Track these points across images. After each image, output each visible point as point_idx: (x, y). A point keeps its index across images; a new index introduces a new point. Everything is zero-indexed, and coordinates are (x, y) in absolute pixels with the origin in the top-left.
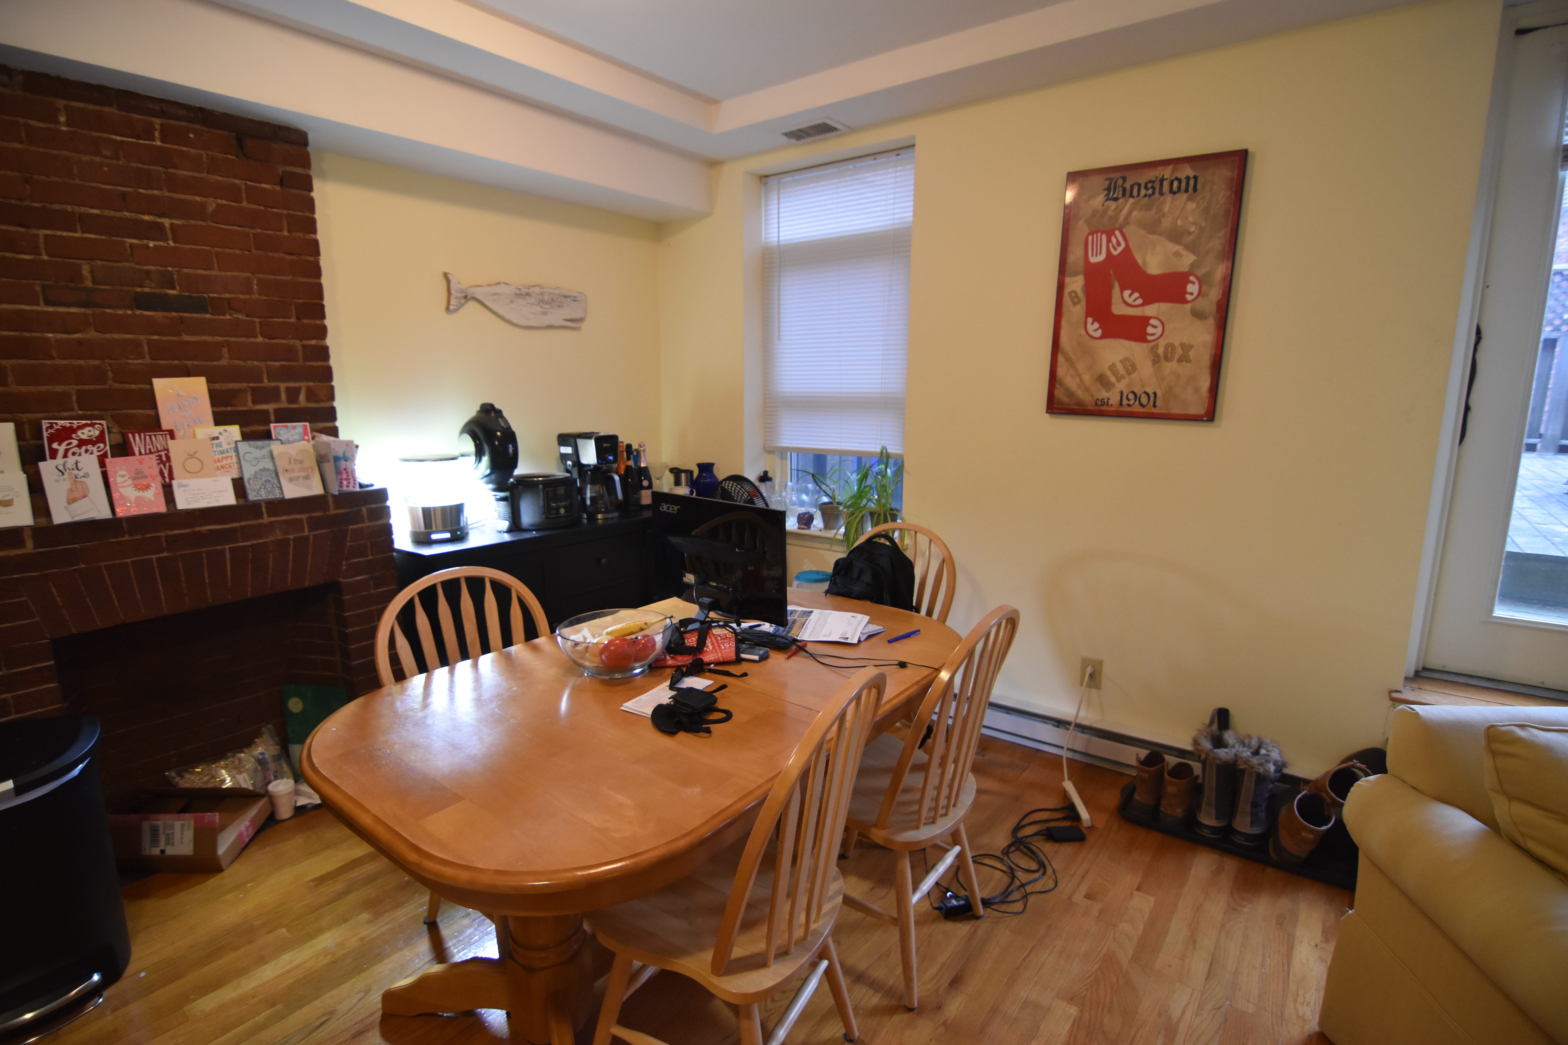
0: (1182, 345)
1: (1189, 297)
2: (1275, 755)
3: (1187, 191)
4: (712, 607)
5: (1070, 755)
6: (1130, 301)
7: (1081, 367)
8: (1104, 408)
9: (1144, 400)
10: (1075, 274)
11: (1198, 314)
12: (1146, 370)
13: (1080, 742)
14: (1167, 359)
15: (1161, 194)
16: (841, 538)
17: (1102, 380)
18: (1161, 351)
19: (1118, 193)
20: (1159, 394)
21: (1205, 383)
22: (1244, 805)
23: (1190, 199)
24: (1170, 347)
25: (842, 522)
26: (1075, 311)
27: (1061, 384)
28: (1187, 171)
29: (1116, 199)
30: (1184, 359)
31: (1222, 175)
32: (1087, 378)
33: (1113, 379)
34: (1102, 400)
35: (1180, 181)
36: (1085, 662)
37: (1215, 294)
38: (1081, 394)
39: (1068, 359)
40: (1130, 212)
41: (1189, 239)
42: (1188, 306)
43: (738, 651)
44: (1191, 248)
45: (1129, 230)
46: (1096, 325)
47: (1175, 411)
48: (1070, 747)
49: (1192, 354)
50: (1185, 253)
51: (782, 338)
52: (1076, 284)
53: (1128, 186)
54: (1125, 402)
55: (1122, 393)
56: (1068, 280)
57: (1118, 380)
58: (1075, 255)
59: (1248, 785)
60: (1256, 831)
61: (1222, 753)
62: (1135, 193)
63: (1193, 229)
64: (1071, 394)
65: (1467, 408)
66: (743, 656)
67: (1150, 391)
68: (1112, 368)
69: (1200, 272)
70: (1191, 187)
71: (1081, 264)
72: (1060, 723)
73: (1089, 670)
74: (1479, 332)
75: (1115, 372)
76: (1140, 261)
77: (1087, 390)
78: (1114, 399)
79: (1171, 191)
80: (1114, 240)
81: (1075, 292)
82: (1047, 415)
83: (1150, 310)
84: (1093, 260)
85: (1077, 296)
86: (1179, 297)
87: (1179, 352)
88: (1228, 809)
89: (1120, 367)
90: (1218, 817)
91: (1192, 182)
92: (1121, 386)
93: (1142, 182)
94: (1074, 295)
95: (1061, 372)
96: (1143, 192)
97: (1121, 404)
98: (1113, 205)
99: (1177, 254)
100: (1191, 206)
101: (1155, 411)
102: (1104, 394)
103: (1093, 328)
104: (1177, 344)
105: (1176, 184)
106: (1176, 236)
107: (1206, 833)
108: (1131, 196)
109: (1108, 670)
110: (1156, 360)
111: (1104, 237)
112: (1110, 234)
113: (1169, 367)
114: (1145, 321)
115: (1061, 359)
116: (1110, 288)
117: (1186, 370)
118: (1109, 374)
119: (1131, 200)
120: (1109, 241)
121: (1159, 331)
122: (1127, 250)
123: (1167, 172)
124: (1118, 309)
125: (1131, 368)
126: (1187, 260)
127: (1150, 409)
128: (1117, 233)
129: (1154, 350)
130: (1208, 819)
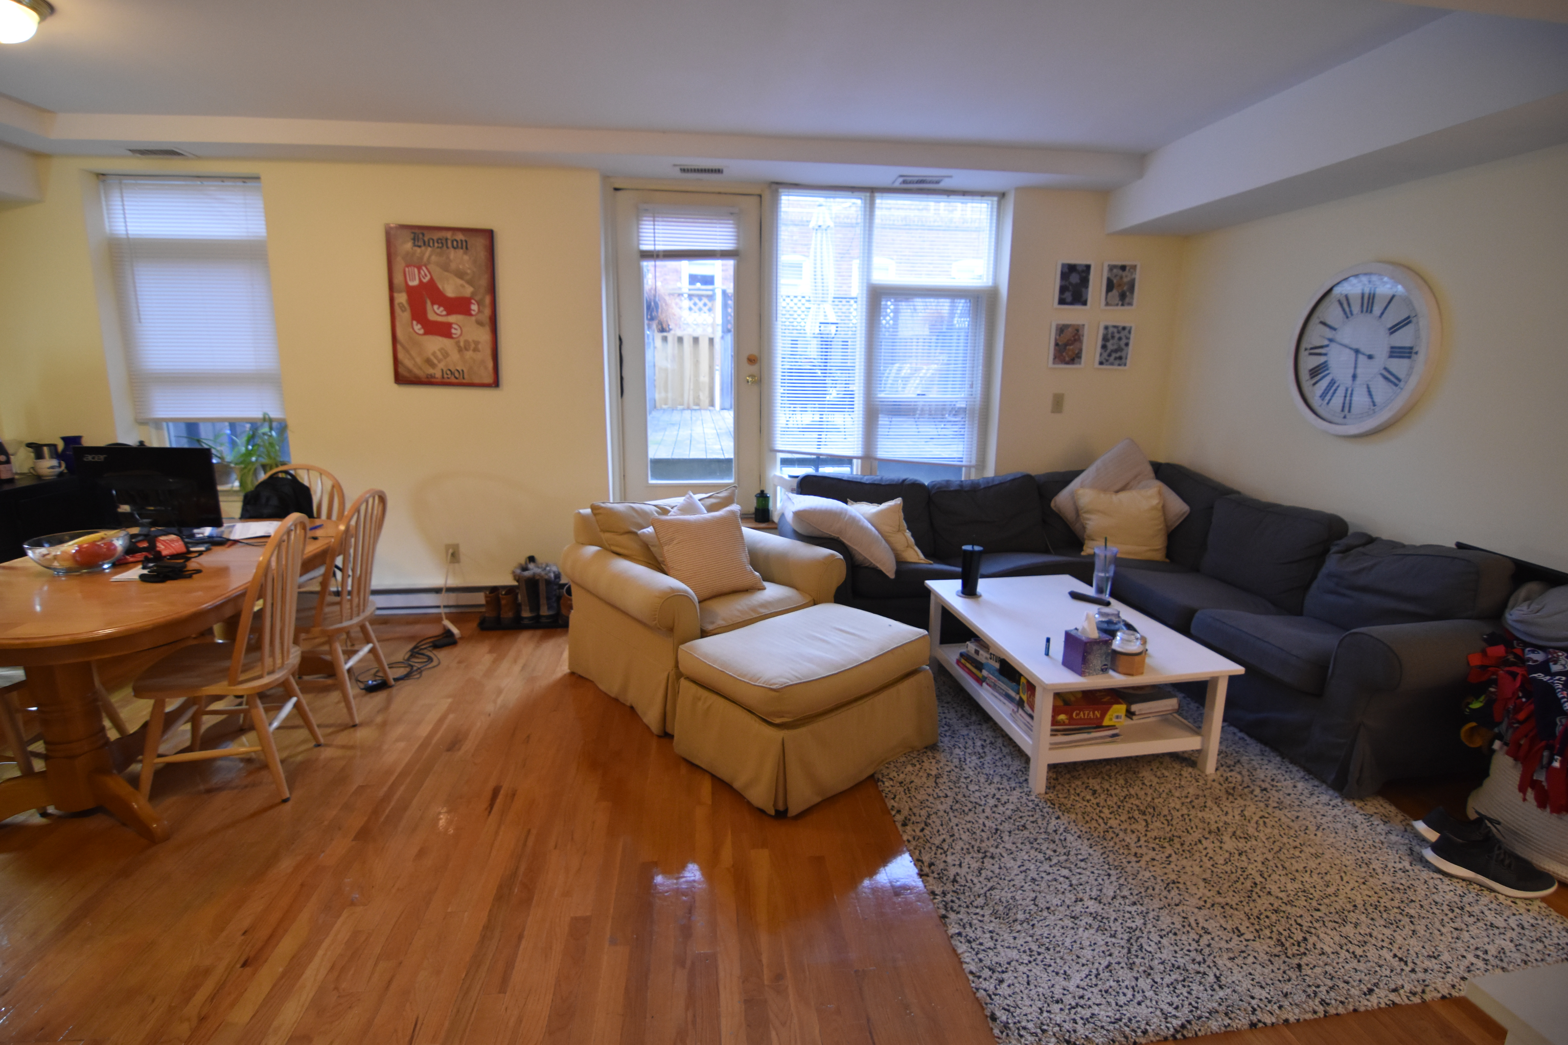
0: (474, 341)
1: (473, 313)
2: (554, 569)
3: (462, 248)
4: (154, 524)
5: (447, 610)
6: (438, 312)
7: (414, 353)
8: (433, 380)
9: (457, 374)
10: (400, 292)
11: (480, 323)
12: (455, 356)
13: (452, 599)
14: (467, 349)
15: (447, 247)
16: (238, 489)
17: (428, 361)
18: (462, 344)
19: (421, 243)
20: (465, 371)
21: (490, 365)
22: (543, 601)
23: (465, 253)
24: (467, 342)
25: (234, 476)
26: (404, 316)
27: (402, 364)
28: (460, 237)
29: (420, 247)
30: (476, 350)
31: (479, 244)
32: (419, 360)
33: (435, 361)
34: (431, 375)
35: (457, 241)
36: (448, 547)
37: (487, 312)
38: (416, 371)
39: (404, 347)
40: (430, 257)
41: (468, 277)
42: (473, 318)
43: (187, 548)
44: (470, 283)
45: (430, 267)
46: (419, 326)
47: (477, 381)
48: (446, 604)
49: (480, 347)
50: (467, 286)
51: (143, 321)
52: (402, 298)
53: (426, 239)
54: (445, 376)
55: (442, 371)
56: (396, 295)
57: (439, 361)
58: (398, 279)
59: (542, 587)
60: (551, 613)
61: (526, 573)
62: (431, 244)
63: (469, 271)
64: (410, 371)
65: (622, 378)
66: (192, 549)
67: (459, 369)
68: (434, 354)
69: (477, 298)
70: (464, 246)
71: (403, 285)
72: (437, 591)
73: (451, 551)
74: (620, 339)
75: (436, 357)
76: (440, 287)
77: (420, 368)
78: (438, 374)
79: (453, 247)
80: (422, 272)
81: (401, 303)
82: (396, 386)
83: (452, 319)
84: (411, 283)
85: (403, 306)
86: (467, 312)
87: (473, 346)
88: (535, 606)
89: (439, 354)
90: (531, 611)
91: (464, 244)
92: (441, 366)
93: (435, 238)
94: (401, 306)
95: (401, 355)
96: (436, 245)
97: (443, 377)
98: (418, 250)
99: (463, 286)
100: (466, 258)
101: (464, 381)
102: (431, 371)
103: (418, 328)
104: (470, 340)
105: (455, 243)
106: (460, 275)
107: (526, 622)
108: (429, 246)
109: (463, 550)
110: (460, 350)
111: (416, 270)
112: (419, 268)
113: (469, 354)
114: (449, 326)
115: (399, 347)
116: (425, 303)
117: (478, 356)
118: (432, 358)
119: (429, 249)
120: (419, 273)
121: (459, 332)
122: (432, 280)
123: (449, 235)
124: (432, 317)
125: (446, 355)
126: (468, 291)
127: (461, 380)
128: (424, 268)
129: (458, 343)
130: (526, 614)
